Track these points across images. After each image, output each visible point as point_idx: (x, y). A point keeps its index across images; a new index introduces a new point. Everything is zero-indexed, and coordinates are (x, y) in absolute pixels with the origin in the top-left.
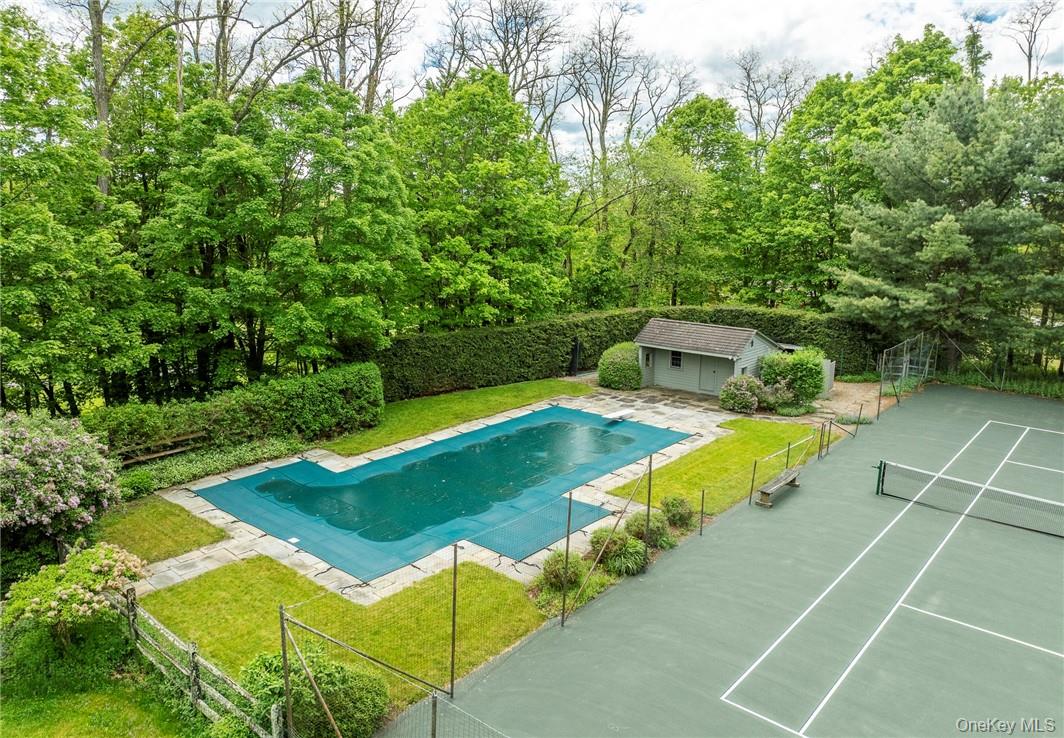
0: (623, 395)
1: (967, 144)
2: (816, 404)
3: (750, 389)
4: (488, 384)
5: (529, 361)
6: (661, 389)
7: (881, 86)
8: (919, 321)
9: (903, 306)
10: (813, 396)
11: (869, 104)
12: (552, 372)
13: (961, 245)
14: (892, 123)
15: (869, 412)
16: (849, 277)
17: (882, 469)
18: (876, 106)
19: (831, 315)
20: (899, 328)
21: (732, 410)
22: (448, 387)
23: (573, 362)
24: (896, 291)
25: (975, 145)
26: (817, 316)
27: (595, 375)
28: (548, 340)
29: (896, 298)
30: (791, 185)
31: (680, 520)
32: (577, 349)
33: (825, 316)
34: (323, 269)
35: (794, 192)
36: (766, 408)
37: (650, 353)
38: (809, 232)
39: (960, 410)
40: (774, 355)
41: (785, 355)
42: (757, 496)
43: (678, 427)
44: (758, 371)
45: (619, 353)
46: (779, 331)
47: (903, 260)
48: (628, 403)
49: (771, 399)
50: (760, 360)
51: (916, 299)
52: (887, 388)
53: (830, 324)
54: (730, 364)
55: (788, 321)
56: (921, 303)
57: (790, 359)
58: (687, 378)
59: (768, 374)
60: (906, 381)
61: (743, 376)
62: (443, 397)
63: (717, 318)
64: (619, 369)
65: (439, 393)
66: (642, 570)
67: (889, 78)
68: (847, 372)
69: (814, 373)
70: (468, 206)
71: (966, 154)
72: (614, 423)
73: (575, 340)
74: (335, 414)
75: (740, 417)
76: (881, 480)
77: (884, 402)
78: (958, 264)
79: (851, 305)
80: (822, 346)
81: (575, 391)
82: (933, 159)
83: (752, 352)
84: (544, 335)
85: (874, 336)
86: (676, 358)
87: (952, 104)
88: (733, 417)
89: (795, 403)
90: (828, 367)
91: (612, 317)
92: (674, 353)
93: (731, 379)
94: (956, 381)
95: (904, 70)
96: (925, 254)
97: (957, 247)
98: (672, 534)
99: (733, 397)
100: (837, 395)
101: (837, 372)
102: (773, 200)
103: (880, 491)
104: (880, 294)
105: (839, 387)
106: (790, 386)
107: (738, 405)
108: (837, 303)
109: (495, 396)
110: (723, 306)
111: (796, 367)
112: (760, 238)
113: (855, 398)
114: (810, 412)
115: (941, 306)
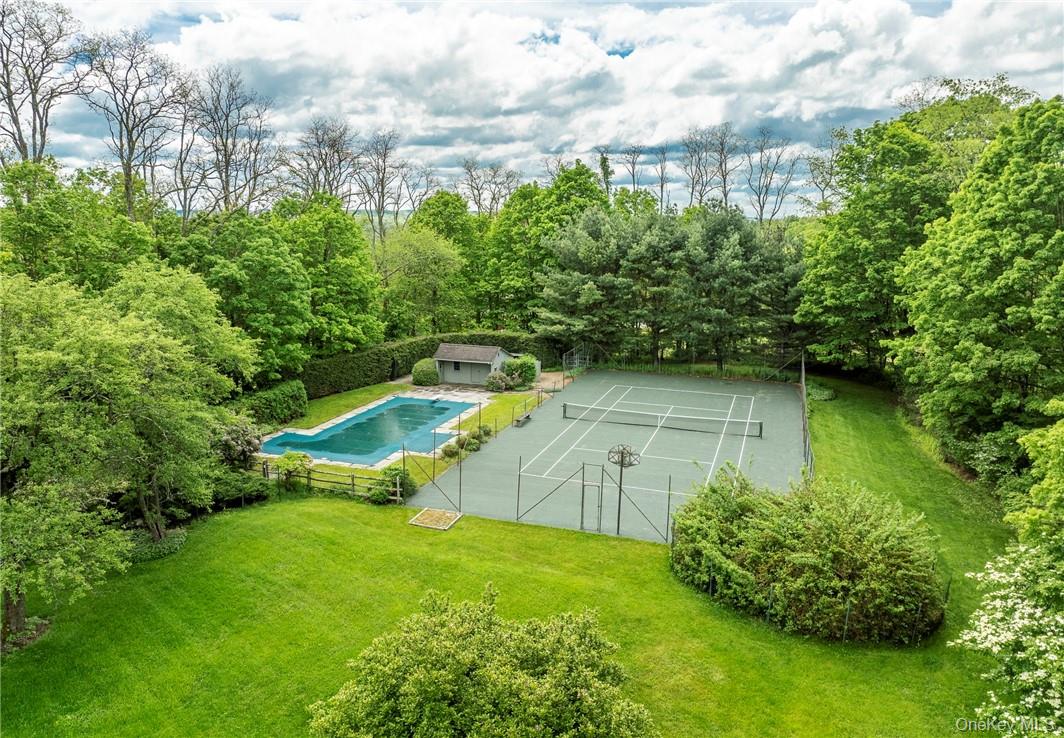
0: (431, 388)
1: (597, 241)
2: (533, 384)
3: (501, 379)
4: (349, 389)
5: (370, 373)
6: (450, 384)
7: (554, 197)
8: (582, 335)
9: (573, 329)
10: (531, 380)
11: (548, 208)
12: (381, 380)
13: (598, 295)
14: (560, 221)
15: (559, 386)
16: (544, 313)
17: (565, 406)
18: (551, 210)
19: (536, 335)
20: (572, 341)
21: (492, 391)
22: (327, 393)
23: (393, 372)
24: (568, 321)
25: (601, 243)
26: (529, 336)
27: (410, 378)
28: (379, 360)
29: (569, 324)
30: (506, 254)
31: (487, 433)
32: (394, 364)
33: (533, 336)
34: (278, 330)
35: (508, 258)
36: (509, 388)
37: (442, 363)
38: (519, 284)
39: (603, 381)
40: (510, 360)
41: (516, 360)
42: (515, 423)
43: (468, 401)
44: (502, 369)
45: (423, 365)
46: (510, 346)
47: (571, 303)
48: (437, 393)
49: (512, 383)
50: (503, 363)
51: (579, 325)
52: (567, 373)
53: (536, 340)
54: (488, 367)
55: (514, 339)
56: (581, 327)
57: (519, 361)
58: (464, 376)
59: (509, 371)
60: (577, 368)
61: (495, 372)
62: (327, 398)
63: (473, 340)
64: (426, 374)
65: (323, 396)
66: (478, 449)
67: (558, 192)
68: (547, 367)
69: (531, 368)
70: (333, 285)
71: (598, 248)
72: (434, 402)
73: (393, 359)
74: (290, 409)
75: (497, 394)
76: (565, 412)
77: (567, 381)
78: (597, 305)
79: (546, 330)
80: (533, 353)
81: (403, 388)
82: (581, 250)
83: (499, 359)
84: (376, 358)
85: (560, 346)
86: (457, 366)
87: (590, 219)
88: (493, 394)
89: (522, 384)
90: (537, 364)
91: (411, 343)
92: (455, 363)
93: (490, 374)
94: (602, 367)
95: (566, 188)
96: (582, 300)
97: (596, 297)
98: (485, 438)
99: (492, 383)
100: (543, 379)
101: (542, 367)
102: (494, 263)
103: (565, 417)
104: (561, 323)
105: (543, 375)
106: (520, 375)
107: (494, 388)
108: (540, 329)
109: (359, 395)
110: (474, 332)
111: (522, 366)
112: (489, 288)
113: (550, 380)
114: (531, 388)
115: (591, 328)
